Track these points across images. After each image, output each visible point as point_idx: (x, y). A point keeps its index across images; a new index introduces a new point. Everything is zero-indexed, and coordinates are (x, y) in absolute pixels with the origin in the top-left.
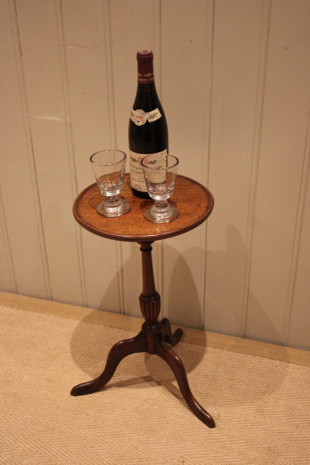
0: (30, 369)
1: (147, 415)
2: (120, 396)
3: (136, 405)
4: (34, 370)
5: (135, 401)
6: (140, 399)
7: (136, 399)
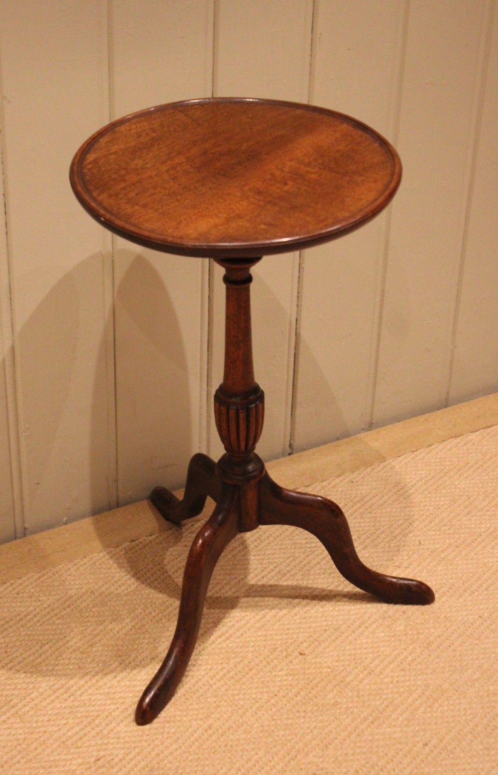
0: (103, 711)
1: (421, 636)
2: (337, 638)
3: (383, 634)
4: (112, 707)
5: (370, 629)
6: (372, 619)
7: (367, 625)
